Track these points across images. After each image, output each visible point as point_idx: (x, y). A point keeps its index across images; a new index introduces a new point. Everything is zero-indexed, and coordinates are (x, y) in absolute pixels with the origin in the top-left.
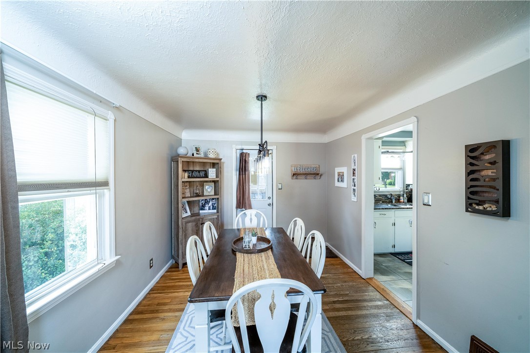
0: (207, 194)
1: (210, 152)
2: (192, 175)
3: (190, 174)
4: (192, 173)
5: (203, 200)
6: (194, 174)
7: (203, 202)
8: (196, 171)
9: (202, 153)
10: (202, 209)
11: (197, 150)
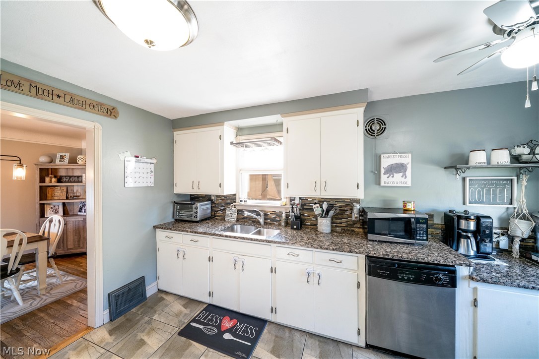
2: (69, 180)
3: (67, 179)
6: (71, 179)
7: (81, 204)
9: (66, 160)
10: (80, 211)
11: (62, 158)
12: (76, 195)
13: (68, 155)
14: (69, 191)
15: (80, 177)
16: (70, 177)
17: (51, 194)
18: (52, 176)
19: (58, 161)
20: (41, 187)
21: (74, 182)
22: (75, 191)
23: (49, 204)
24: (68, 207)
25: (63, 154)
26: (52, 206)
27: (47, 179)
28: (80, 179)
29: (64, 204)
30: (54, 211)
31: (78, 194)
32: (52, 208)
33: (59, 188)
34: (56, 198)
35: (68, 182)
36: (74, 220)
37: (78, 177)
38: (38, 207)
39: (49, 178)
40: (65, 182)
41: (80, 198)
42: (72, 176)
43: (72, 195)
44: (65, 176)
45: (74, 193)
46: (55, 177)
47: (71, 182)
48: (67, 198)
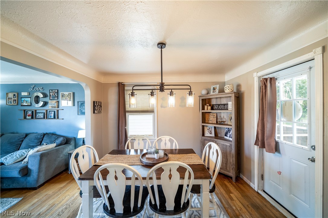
0: (230, 124)
1: (226, 87)
2: (218, 108)
3: (217, 107)
4: (219, 106)
5: (227, 128)
6: (220, 107)
7: (227, 130)
8: (222, 105)
9: (217, 91)
10: (226, 135)
11: (214, 89)
12: (222, 120)
13: (218, 86)
14: (218, 117)
15: (226, 105)
16: (219, 105)
17: (208, 119)
18: (208, 105)
19: (212, 93)
20: (203, 113)
21: (222, 109)
22: (222, 117)
23: (207, 126)
24: (217, 130)
25: (215, 86)
26: (208, 128)
27: (206, 107)
28: (226, 107)
29: (215, 127)
30: (209, 132)
31: (224, 120)
32: (208, 129)
33: (212, 114)
34: (210, 122)
35: (218, 109)
36: (223, 143)
37: (224, 105)
38: (201, 127)
39: (207, 106)
40: (216, 109)
41: (226, 123)
42: (220, 104)
43: (220, 120)
44: (216, 105)
45: (221, 119)
46: (210, 105)
47: (220, 110)
48: (217, 123)
